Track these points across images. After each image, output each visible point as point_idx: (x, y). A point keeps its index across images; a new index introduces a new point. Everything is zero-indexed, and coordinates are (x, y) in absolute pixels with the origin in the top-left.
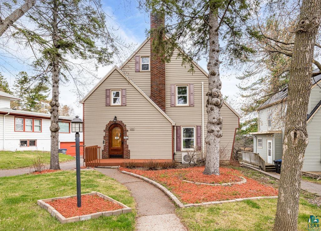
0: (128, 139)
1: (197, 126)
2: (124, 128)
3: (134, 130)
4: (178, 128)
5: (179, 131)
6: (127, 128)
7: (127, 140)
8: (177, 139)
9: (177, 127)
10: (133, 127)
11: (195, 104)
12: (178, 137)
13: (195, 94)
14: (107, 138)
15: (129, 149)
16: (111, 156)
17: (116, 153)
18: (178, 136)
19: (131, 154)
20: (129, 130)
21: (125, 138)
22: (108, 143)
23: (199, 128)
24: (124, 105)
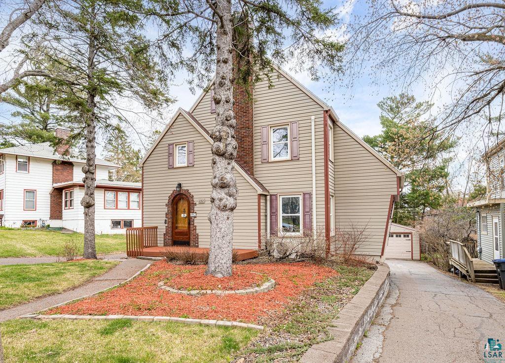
0: (195, 217)
1: (304, 194)
2: (191, 199)
3: (203, 203)
4: (274, 197)
5: (274, 204)
6: (195, 200)
7: (195, 219)
8: (271, 216)
9: (271, 196)
10: (202, 199)
11: (301, 156)
12: (274, 214)
13: (301, 139)
14: (170, 216)
15: (198, 231)
16: (175, 243)
17: (181, 238)
18: (274, 211)
19: (199, 240)
20: (197, 203)
21: (192, 215)
22: (170, 223)
23: (307, 196)
24: (191, 165)
